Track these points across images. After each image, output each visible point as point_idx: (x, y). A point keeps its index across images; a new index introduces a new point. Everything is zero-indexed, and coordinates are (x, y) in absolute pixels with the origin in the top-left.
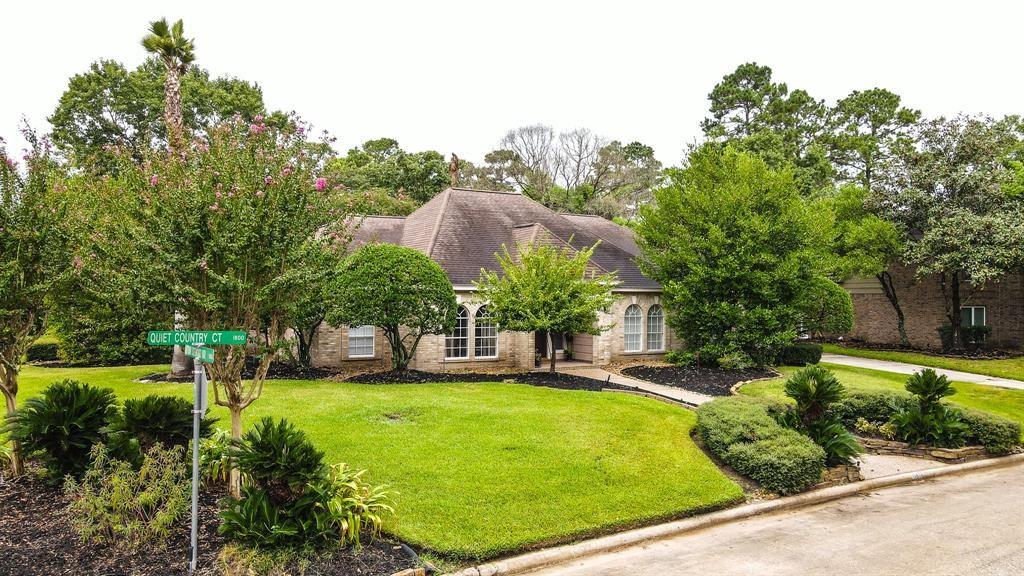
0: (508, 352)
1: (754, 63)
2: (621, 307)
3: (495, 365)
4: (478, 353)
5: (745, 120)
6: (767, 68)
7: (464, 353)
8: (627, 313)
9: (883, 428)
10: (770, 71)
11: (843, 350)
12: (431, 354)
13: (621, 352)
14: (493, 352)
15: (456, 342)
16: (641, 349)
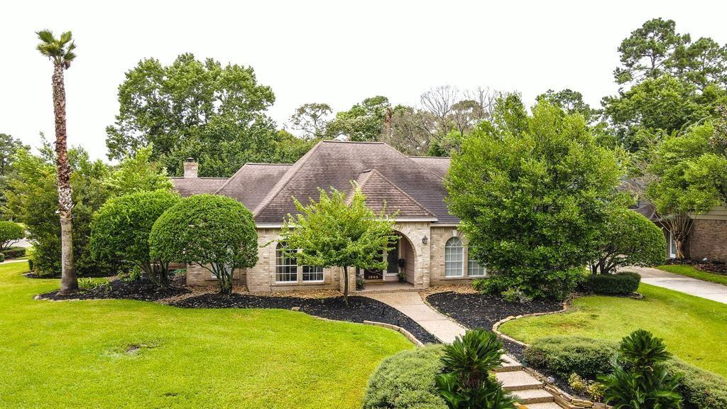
0: (333, 277)
1: (660, 18)
2: (442, 240)
3: (320, 288)
4: (305, 278)
5: (651, 67)
6: (671, 21)
7: (294, 278)
8: (447, 244)
9: (592, 388)
10: (674, 24)
11: (696, 273)
12: (263, 278)
13: (442, 278)
14: (320, 277)
15: (287, 269)
16: (463, 275)
